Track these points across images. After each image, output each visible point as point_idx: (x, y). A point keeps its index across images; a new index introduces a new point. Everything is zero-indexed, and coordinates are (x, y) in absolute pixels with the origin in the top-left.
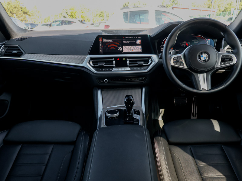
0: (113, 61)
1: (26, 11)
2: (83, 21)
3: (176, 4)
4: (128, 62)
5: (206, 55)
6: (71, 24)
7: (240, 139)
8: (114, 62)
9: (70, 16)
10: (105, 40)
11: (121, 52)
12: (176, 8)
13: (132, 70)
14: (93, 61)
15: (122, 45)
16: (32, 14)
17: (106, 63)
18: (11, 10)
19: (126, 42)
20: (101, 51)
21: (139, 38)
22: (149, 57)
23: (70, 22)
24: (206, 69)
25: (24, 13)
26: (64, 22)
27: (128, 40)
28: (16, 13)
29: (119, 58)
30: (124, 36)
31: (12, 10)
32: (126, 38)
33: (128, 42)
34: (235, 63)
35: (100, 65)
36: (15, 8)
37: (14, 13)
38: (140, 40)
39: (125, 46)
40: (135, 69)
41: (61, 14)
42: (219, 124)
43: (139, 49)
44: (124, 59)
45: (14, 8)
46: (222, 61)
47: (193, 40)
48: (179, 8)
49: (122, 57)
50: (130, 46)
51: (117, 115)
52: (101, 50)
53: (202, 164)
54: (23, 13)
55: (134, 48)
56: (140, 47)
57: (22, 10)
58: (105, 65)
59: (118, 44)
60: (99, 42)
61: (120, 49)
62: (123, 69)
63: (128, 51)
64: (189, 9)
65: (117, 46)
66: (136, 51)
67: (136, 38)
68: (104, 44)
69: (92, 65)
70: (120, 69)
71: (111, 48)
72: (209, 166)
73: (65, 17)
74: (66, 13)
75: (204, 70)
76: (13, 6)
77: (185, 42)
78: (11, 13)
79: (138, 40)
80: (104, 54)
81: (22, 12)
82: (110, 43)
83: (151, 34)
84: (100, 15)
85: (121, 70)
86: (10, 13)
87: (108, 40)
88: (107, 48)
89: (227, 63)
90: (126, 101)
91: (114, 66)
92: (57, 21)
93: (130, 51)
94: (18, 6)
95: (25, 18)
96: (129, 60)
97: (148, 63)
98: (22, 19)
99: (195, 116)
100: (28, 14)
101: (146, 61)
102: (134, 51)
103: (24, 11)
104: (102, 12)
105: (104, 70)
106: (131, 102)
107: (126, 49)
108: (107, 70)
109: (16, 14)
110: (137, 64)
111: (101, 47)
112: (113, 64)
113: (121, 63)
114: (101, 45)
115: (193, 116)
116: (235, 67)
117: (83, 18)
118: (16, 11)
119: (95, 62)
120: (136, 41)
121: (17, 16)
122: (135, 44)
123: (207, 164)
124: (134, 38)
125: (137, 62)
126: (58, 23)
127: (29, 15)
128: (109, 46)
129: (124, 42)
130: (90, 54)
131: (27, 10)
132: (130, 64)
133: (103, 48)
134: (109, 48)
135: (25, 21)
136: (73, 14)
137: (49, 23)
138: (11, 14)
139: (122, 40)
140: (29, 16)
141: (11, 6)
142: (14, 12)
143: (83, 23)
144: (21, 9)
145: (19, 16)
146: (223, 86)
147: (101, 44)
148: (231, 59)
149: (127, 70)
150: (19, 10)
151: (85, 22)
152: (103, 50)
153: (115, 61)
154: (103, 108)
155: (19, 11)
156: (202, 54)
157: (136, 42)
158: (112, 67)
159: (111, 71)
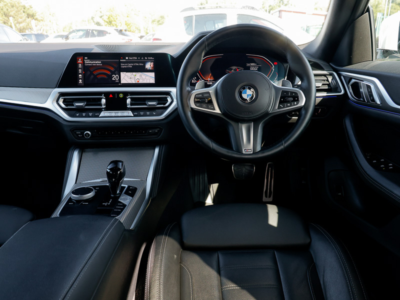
0: (102, 98)
1: (31, 13)
2: (124, 31)
3: (286, 5)
4: (129, 101)
5: (252, 90)
6: (103, 36)
7: (308, 241)
8: (104, 101)
9: (107, 22)
10: (88, 62)
11: (118, 83)
12: (285, 11)
13: (135, 116)
14: (64, 99)
15: (120, 70)
16: (42, 19)
17: (89, 102)
18: (5, 10)
19: (127, 65)
20: (80, 81)
21: (151, 58)
22: (168, 93)
23: (101, 33)
24: (252, 116)
25: (29, 16)
26: (90, 31)
27: (130, 63)
28: (14, 16)
29: (113, 93)
30: (123, 55)
31: (7, 10)
32: (127, 58)
33: (130, 66)
34: (303, 104)
35: (77, 106)
36: (13, 6)
37: (11, 16)
38: (152, 63)
39: (125, 73)
40: (142, 113)
41: (92, 18)
42: (278, 213)
43: (150, 78)
44: (121, 96)
45: (10, 7)
46: (281, 102)
47: (248, 65)
48: (291, 12)
49: (119, 93)
50: (134, 73)
51: (90, 195)
52: (80, 79)
53: (231, 286)
54: (26, 15)
55: (141, 76)
56: (153, 74)
57: (25, 10)
58: (86, 105)
59: (113, 69)
60: (77, 65)
61: (115, 77)
62: (120, 113)
63: (130, 82)
64: (305, 13)
65: (110, 73)
66: (145, 82)
67: (144, 59)
68: (86, 68)
69: (63, 106)
70: (113, 113)
71: (100, 77)
72: (241, 290)
73: (98, 24)
74: (101, 17)
75: (249, 116)
76: (9, 5)
77: (234, 68)
78: (6, 16)
79: (149, 63)
80: (85, 85)
81: (24, 14)
82: (97, 68)
83: (173, 52)
84: (159, 21)
85: (116, 115)
86: (4, 15)
87: (94, 62)
88: (92, 76)
89: (289, 105)
90: (109, 171)
91: (103, 108)
92: (78, 31)
93: (134, 82)
94: (17, 5)
95: (30, 25)
96: (130, 98)
97: (165, 104)
98: (25, 26)
99: (270, 197)
100: (35, 17)
101: (162, 99)
102: (141, 82)
103: (28, 12)
104: (161, 17)
105: (84, 114)
106: (119, 172)
107: (126, 78)
108: (90, 114)
109: (14, 18)
110: (146, 105)
111: (80, 74)
112: (101, 105)
113: (116, 103)
114: (80, 71)
115: (266, 196)
116: (303, 112)
117: (129, 27)
118: (14, 12)
119: (68, 101)
120: (145, 63)
121: (16, 22)
122: (143, 69)
123: (239, 286)
124: (141, 59)
125: (145, 101)
126: (81, 33)
127: (36, 19)
128: (95, 73)
129: (123, 66)
130: (60, 87)
131: (34, 12)
132: (131, 104)
133: (84, 76)
134: (95, 76)
135: (29, 30)
136: (111, 19)
137: (66, 34)
138: (5, 18)
139: (120, 62)
140: (36, 21)
141: (5, 3)
142: (12, 13)
143: (124, 35)
144: (23, 9)
145: (20, 20)
146: (282, 147)
147: (80, 68)
148: (296, 98)
149: (126, 115)
150: (19, 11)
151: (127, 33)
152: (84, 79)
153: (106, 99)
154: (76, 183)
155: (19, 13)
156: (244, 89)
157: (144, 66)
158: (100, 110)
159: (98, 116)
